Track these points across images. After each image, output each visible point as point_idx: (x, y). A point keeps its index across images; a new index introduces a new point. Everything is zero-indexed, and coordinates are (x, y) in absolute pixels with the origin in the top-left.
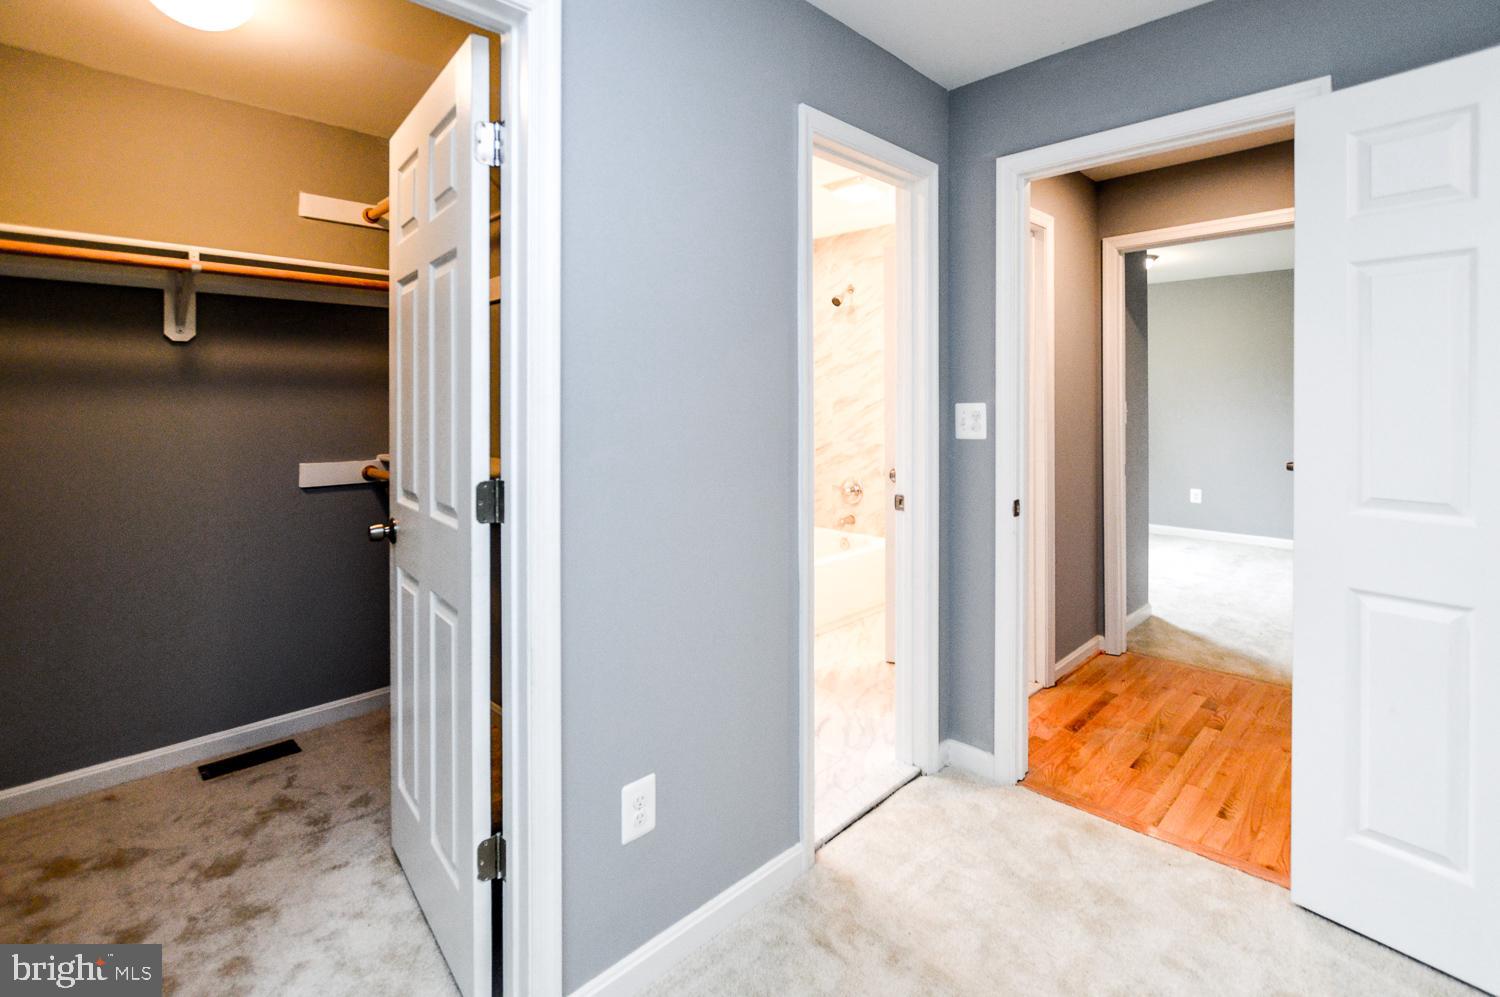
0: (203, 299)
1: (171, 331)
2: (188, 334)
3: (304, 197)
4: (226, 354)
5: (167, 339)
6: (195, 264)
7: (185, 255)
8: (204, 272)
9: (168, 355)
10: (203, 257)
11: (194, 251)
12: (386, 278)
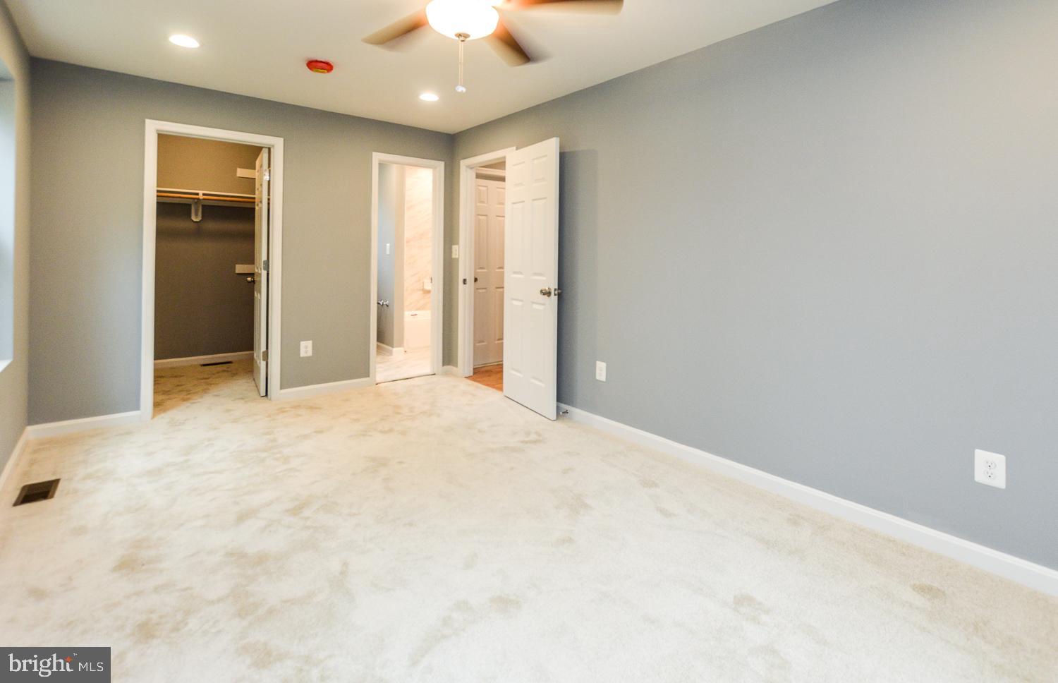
0: (204, 206)
1: (194, 218)
2: (199, 219)
3: (239, 170)
4: (211, 225)
5: (192, 221)
6: (201, 197)
7: (197, 194)
8: (204, 199)
9: (192, 226)
10: (204, 195)
11: (201, 192)
12: (254, 198)
